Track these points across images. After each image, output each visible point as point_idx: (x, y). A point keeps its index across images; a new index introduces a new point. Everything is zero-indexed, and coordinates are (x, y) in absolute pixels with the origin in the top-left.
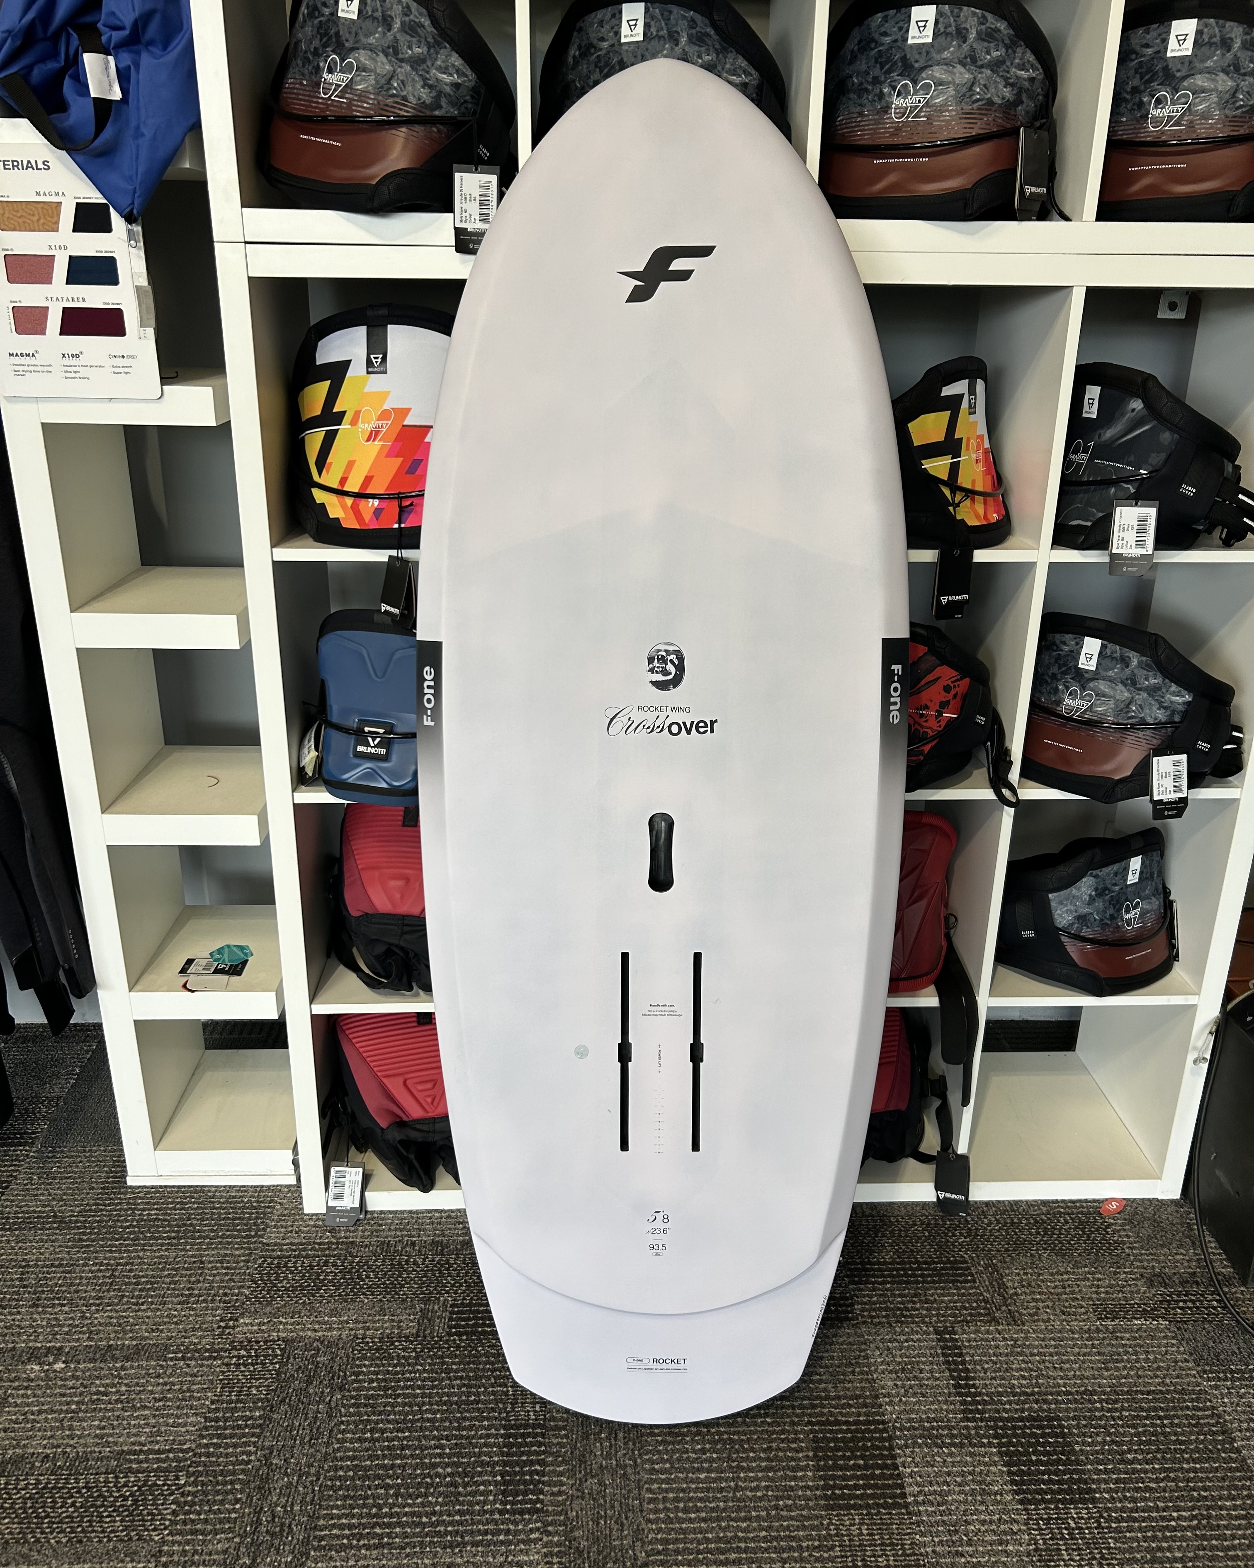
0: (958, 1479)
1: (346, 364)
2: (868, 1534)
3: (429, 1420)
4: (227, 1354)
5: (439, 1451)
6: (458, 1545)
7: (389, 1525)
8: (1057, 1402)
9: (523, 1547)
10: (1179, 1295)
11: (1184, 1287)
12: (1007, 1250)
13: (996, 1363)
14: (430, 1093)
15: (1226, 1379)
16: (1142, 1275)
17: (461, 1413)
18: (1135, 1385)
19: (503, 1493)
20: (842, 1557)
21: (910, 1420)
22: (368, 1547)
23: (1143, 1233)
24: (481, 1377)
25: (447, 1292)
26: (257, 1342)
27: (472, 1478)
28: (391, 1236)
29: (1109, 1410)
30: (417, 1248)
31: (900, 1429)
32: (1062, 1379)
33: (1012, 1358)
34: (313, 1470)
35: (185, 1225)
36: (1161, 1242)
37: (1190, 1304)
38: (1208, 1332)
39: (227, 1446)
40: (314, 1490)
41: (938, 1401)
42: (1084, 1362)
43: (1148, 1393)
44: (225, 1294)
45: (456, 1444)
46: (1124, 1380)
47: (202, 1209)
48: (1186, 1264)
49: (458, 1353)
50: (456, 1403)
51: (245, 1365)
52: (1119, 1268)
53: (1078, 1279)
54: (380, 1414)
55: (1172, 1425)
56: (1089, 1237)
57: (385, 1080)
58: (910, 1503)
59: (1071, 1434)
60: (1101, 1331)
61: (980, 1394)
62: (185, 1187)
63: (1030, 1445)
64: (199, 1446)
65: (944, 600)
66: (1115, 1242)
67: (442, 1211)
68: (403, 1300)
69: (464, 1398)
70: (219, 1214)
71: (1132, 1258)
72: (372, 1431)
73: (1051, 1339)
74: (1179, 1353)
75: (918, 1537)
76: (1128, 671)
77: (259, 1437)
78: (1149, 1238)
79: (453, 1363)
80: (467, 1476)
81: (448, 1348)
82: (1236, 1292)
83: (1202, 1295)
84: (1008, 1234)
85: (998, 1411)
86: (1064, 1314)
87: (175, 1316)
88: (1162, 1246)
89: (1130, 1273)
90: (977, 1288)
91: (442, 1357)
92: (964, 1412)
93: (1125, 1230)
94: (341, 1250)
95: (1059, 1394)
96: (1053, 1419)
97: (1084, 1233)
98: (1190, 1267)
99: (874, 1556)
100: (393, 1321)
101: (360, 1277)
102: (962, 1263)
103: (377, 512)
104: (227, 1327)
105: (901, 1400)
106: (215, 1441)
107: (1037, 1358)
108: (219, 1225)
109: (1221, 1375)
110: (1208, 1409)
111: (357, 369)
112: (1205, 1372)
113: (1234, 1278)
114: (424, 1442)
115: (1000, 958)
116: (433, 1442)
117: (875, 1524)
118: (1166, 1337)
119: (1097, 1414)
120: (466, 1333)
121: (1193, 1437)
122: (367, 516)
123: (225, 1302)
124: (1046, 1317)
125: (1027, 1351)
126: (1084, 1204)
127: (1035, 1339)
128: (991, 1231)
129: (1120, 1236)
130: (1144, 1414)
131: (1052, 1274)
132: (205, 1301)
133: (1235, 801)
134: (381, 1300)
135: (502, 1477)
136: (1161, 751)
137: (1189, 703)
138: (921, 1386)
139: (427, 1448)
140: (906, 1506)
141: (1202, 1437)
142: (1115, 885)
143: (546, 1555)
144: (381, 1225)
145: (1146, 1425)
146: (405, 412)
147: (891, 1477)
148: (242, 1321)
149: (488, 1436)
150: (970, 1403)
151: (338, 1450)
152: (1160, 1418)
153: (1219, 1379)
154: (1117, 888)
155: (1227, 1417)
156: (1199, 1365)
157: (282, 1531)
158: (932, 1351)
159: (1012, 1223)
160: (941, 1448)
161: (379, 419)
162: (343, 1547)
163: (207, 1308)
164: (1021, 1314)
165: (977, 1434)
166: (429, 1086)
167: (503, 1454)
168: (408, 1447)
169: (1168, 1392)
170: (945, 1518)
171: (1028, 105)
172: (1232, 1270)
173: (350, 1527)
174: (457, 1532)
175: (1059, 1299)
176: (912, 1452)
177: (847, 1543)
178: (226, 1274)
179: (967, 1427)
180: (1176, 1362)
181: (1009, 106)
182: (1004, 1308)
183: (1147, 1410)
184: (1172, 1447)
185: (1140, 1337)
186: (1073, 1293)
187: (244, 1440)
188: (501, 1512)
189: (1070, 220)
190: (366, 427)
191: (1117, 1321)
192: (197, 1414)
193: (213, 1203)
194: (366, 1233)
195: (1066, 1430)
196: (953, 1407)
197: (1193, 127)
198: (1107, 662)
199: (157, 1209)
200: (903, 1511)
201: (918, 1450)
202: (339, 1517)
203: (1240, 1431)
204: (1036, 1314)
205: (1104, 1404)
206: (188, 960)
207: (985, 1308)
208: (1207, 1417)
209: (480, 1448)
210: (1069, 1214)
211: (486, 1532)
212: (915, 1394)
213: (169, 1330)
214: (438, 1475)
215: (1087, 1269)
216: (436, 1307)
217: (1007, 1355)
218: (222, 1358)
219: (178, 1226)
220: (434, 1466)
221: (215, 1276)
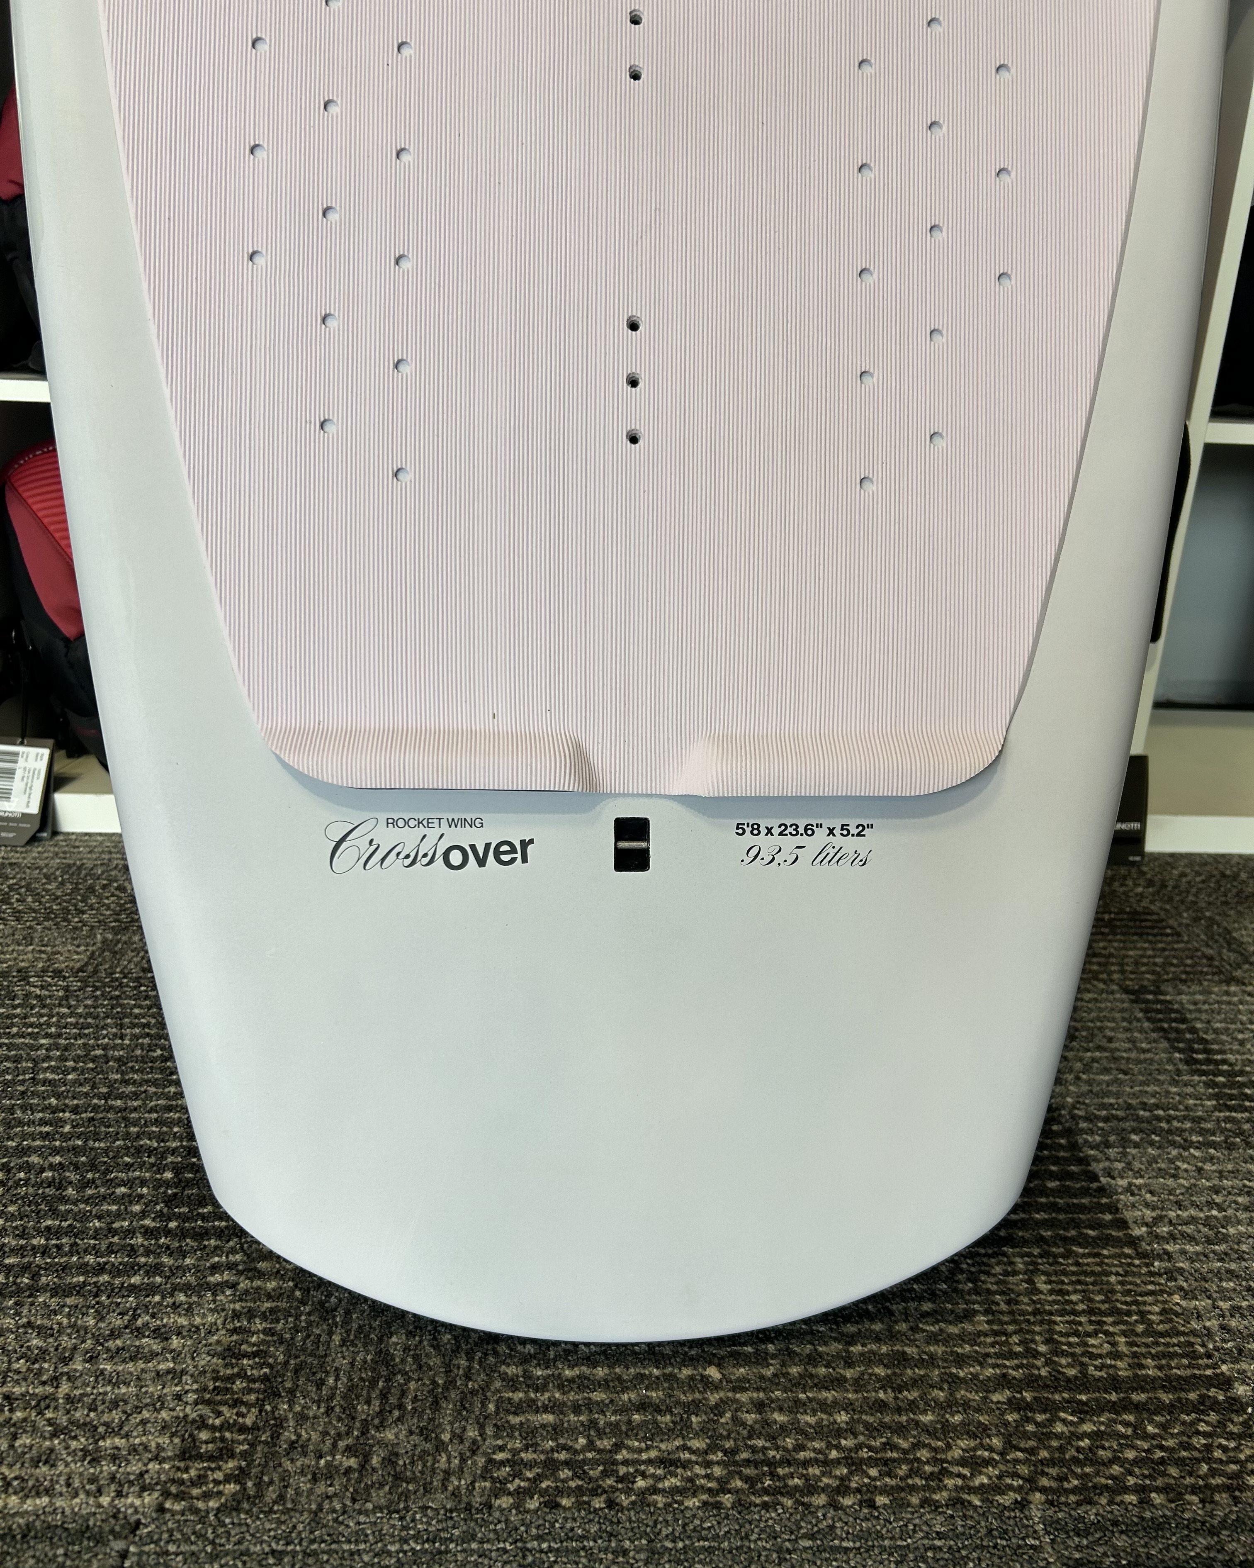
2: (1051, 1292)
3: (47, 1082)
5: (46, 1129)
6: (19, 1291)
9: (182, 1297)
12: (1225, 903)
19: (169, 1201)
20: (996, 1333)
27: (105, 1174)
41: (1158, 1080)
58: (1140, 1238)
61: (1242, 1073)
68: (75, 928)
75: (1176, 1298)
80: (94, 1170)
84: (1220, 886)
90: (1188, 943)
92: (1217, 1097)
99: (1076, 1334)
100: (42, 952)
116: (40, 1116)
117: (1065, 1273)
134: (31, 928)
139: (21, 1125)
140: (1133, 1242)
143: (236, 1315)
147: (1085, 1192)
150: (1226, 1086)
158: (1126, 1015)
159: (1224, 876)
160: (1186, 1149)
170: (1233, 1266)
176: (1123, 1154)
179: (1232, 1120)
196: (1191, 1089)
200: (1127, 1251)
201: (1134, 1151)
207: (1210, 966)
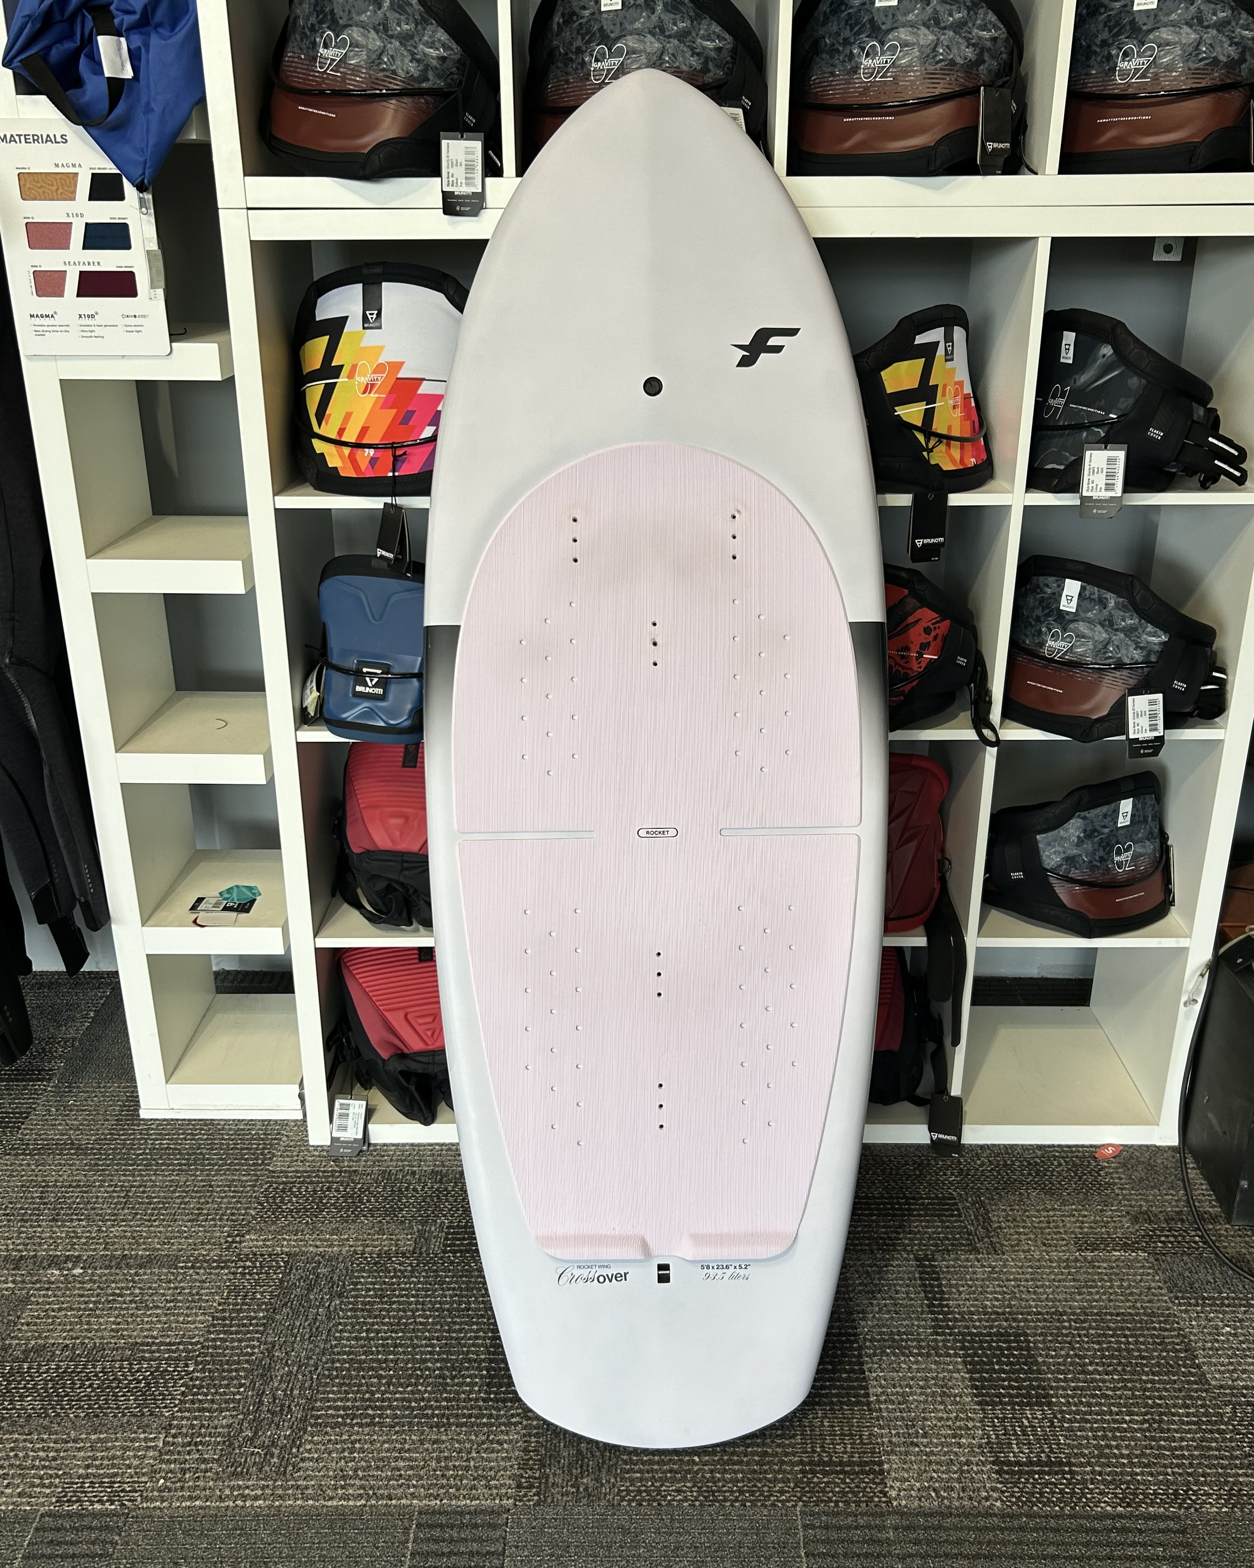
0: (921, 1383)
1: (343, 320)
2: (829, 1426)
3: (421, 1323)
4: (233, 1265)
5: (429, 1349)
6: (444, 1426)
7: (381, 1408)
8: (1026, 1320)
9: (503, 1428)
10: (1162, 1231)
11: (1168, 1224)
12: (996, 1188)
13: (971, 1287)
14: (430, 1026)
15: (1197, 1305)
16: (1128, 1213)
17: (452, 1318)
18: (1106, 1308)
19: (488, 1385)
20: (802, 1444)
21: (880, 1333)
22: (360, 1425)
23: (1136, 1176)
24: (472, 1289)
25: (444, 1216)
26: (262, 1255)
27: (460, 1372)
28: (392, 1166)
29: (1076, 1329)
30: (417, 1176)
31: (870, 1341)
32: (1034, 1300)
33: (987, 1283)
34: (312, 1362)
35: (195, 1153)
36: (1152, 1184)
37: (1172, 1239)
38: (1186, 1264)
39: (233, 1340)
40: (312, 1378)
41: (910, 1317)
42: (1058, 1287)
43: (1118, 1315)
44: (233, 1214)
45: (446, 1344)
46: (1095, 1303)
47: (211, 1139)
48: (1174, 1203)
49: (451, 1268)
50: (448, 1310)
51: (250, 1275)
52: (1106, 1206)
53: (1063, 1216)
54: (376, 1317)
55: (1137, 1342)
56: (1080, 1178)
57: (386, 1013)
58: (872, 1402)
59: (1037, 1348)
60: (1079, 1260)
61: (952, 1313)
62: (195, 1120)
63: (995, 1356)
64: (207, 1340)
65: (919, 543)
66: (1106, 1183)
67: (443, 1144)
68: (402, 1222)
69: (455, 1306)
70: (228, 1144)
71: (1121, 1197)
72: (367, 1331)
73: (1028, 1266)
74: (1154, 1281)
75: (876, 1429)
76: (1105, 612)
77: (262, 1334)
78: (1141, 1180)
79: (447, 1276)
80: (455, 1370)
81: (443, 1264)
82: (1220, 1229)
83: (1185, 1231)
84: (999, 1174)
85: (968, 1327)
86: (1045, 1245)
87: (185, 1232)
88: (1153, 1188)
89: (1116, 1211)
90: (962, 1222)
91: (436, 1271)
92: (934, 1327)
93: (1117, 1173)
94: (344, 1177)
95: (1029, 1314)
96: (1020, 1335)
97: (1076, 1174)
98: (1178, 1206)
99: (833, 1444)
100: (391, 1239)
101: (361, 1201)
102: (949, 1199)
103: (373, 461)
104: (233, 1242)
105: (874, 1317)
106: (222, 1336)
107: (1013, 1283)
108: (227, 1154)
109: (1193, 1301)
110: (1175, 1330)
111: (353, 326)
112: (1177, 1298)
113: (1221, 1216)
114: (415, 1341)
115: (990, 898)
116: (424, 1342)
117: (836, 1418)
118: (1143, 1267)
119: (1064, 1331)
120: (461, 1251)
121: (1156, 1354)
122: (364, 465)
123: (232, 1220)
124: (1026, 1248)
125: (1003, 1277)
126: (1080, 1149)
127: (1012, 1267)
128: (982, 1171)
129: (1112, 1178)
130: (1111, 1333)
131: (1038, 1211)
132: (213, 1219)
133: (1221, 741)
134: (380, 1222)
135: (488, 1372)
136: (1136, 691)
137: (1164, 643)
138: (896, 1305)
139: (418, 1346)
140: (868, 1404)
141: (1165, 1354)
142: (1105, 827)
143: (524, 1435)
144: (383, 1156)
145: (1111, 1342)
146: (399, 365)
147: (857, 1379)
148: (248, 1237)
149: (477, 1338)
150: (941, 1320)
151: (336, 1346)
152: (1125, 1336)
153: (1190, 1305)
154: (1106, 830)
155: (1192, 1338)
156: (1171, 1292)
157: (282, 1410)
158: (910, 1276)
159: (1005, 1165)
160: (908, 1357)
161: (375, 372)
162: (338, 1425)
163: (215, 1226)
164: (1002, 1245)
165: (945, 1346)
166: (429, 1019)
167: (489, 1353)
168: (401, 1346)
169: (1137, 1314)
170: (905, 1415)
171: (990, 64)
172: (1219, 1209)
173: (345, 1408)
174: (443, 1415)
175: (1042, 1233)
176: (880, 1360)
177: (809, 1432)
178: (234, 1197)
179: (936, 1341)
180: (1149, 1288)
181: (971, 66)
182: (986, 1239)
183: (1114, 1329)
184: (1134, 1361)
185: (1117, 1266)
186: (1057, 1227)
187: (249, 1335)
188: (484, 1400)
189: (1036, 174)
190: (362, 380)
191: (1096, 1253)
192: (205, 1314)
193: (222, 1134)
194: (369, 1163)
195: (1031, 1345)
196: (924, 1323)
197: (1158, 79)
198: (1086, 603)
199: (168, 1139)
200: (865, 1408)
201: (884, 1358)
202: (335, 1400)
203: (1204, 1350)
204: (1018, 1245)
205: (1073, 1324)
206: (199, 898)
207: (967, 1239)
208: (1172, 1337)
209: (469, 1347)
210: (1063, 1157)
211: (470, 1416)
212: (889, 1312)
213: (180, 1244)
214: (428, 1369)
215: (1074, 1207)
216: (433, 1229)
217: (983, 1280)
218: (228, 1267)
219: (188, 1154)
220: (425, 1361)
221: (223, 1198)
